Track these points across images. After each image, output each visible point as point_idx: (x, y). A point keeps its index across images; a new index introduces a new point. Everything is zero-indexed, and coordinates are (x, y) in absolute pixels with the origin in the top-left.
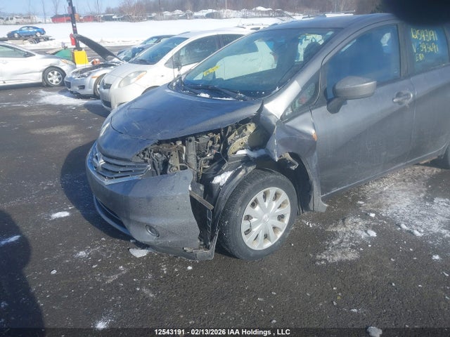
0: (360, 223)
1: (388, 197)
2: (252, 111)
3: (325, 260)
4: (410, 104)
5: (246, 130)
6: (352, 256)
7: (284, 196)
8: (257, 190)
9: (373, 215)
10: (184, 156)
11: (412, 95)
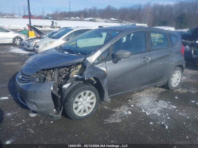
0: (126, 109)
1: (141, 99)
2: (81, 60)
3: (108, 122)
4: (149, 62)
5: (78, 67)
6: (118, 121)
7: (93, 95)
8: (81, 91)
9: (132, 106)
10: (53, 76)
11: (150, 59)
